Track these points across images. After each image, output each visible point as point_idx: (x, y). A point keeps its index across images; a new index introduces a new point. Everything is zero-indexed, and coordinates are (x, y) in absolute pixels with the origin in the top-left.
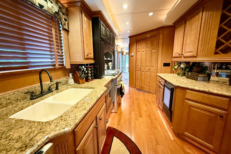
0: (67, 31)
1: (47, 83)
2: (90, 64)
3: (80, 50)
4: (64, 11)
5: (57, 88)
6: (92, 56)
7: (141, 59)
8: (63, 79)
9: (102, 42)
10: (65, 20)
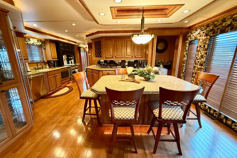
0: (45, 49)
1: (39, 67)
2: (56, 61)
3: (50, 55)
4: (43, 43)
5: (42, 68)
6: (56, 57)
8: (45, 66)
9: (61, 51)
10: (44, 45)
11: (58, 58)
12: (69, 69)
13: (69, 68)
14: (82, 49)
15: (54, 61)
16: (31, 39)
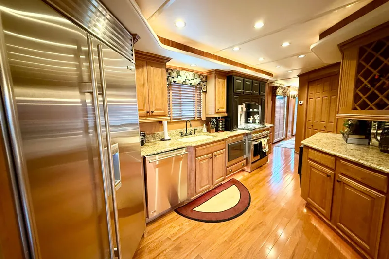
0: (205, 93)
1: (189, 129)
2: (222, 117)
4: (204, 79)
5: (194, 133)
6: (225, 110)
7: (314, 110)
8: (199, 128)
9: (235, 96)
10: (204, 85)
11: (227, 111)
12: (247, 139)
13: (247, 134)
14: (279, 92)
15: (219, 118)
16: (182, 73)
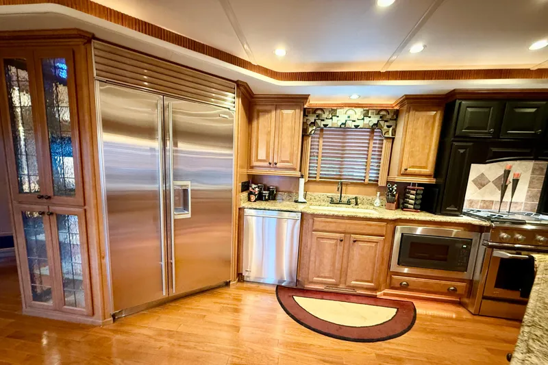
0: (392, 138)
3: (398, 162)
5: (356, 204)
9: (456, 144)
10: (389, 127)
16: (340, 111)
